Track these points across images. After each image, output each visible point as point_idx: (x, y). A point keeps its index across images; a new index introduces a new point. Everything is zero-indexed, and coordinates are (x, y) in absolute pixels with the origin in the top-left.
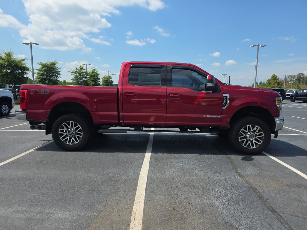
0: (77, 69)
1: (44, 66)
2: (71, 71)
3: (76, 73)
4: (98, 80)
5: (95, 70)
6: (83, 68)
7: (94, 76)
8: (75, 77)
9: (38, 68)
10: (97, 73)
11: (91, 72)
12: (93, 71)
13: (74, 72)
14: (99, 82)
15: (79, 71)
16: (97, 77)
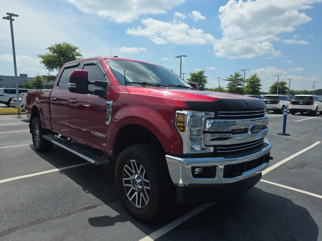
0: (231, 76)
1: (193, 76)
2: (226, 79)
3: (230, 81)
4: (258, 87)
5: (255, 76)
6: (238, 74)
7: (254, 82)
8: (229, 85)
9: (188, 78)
10: (258, 78)
11: (251, 78)
12: (254, 77)
13: (228, 79)
14: (260, 89)
15: (233, 78)
16: (257, 83)
